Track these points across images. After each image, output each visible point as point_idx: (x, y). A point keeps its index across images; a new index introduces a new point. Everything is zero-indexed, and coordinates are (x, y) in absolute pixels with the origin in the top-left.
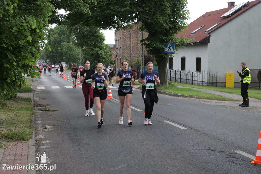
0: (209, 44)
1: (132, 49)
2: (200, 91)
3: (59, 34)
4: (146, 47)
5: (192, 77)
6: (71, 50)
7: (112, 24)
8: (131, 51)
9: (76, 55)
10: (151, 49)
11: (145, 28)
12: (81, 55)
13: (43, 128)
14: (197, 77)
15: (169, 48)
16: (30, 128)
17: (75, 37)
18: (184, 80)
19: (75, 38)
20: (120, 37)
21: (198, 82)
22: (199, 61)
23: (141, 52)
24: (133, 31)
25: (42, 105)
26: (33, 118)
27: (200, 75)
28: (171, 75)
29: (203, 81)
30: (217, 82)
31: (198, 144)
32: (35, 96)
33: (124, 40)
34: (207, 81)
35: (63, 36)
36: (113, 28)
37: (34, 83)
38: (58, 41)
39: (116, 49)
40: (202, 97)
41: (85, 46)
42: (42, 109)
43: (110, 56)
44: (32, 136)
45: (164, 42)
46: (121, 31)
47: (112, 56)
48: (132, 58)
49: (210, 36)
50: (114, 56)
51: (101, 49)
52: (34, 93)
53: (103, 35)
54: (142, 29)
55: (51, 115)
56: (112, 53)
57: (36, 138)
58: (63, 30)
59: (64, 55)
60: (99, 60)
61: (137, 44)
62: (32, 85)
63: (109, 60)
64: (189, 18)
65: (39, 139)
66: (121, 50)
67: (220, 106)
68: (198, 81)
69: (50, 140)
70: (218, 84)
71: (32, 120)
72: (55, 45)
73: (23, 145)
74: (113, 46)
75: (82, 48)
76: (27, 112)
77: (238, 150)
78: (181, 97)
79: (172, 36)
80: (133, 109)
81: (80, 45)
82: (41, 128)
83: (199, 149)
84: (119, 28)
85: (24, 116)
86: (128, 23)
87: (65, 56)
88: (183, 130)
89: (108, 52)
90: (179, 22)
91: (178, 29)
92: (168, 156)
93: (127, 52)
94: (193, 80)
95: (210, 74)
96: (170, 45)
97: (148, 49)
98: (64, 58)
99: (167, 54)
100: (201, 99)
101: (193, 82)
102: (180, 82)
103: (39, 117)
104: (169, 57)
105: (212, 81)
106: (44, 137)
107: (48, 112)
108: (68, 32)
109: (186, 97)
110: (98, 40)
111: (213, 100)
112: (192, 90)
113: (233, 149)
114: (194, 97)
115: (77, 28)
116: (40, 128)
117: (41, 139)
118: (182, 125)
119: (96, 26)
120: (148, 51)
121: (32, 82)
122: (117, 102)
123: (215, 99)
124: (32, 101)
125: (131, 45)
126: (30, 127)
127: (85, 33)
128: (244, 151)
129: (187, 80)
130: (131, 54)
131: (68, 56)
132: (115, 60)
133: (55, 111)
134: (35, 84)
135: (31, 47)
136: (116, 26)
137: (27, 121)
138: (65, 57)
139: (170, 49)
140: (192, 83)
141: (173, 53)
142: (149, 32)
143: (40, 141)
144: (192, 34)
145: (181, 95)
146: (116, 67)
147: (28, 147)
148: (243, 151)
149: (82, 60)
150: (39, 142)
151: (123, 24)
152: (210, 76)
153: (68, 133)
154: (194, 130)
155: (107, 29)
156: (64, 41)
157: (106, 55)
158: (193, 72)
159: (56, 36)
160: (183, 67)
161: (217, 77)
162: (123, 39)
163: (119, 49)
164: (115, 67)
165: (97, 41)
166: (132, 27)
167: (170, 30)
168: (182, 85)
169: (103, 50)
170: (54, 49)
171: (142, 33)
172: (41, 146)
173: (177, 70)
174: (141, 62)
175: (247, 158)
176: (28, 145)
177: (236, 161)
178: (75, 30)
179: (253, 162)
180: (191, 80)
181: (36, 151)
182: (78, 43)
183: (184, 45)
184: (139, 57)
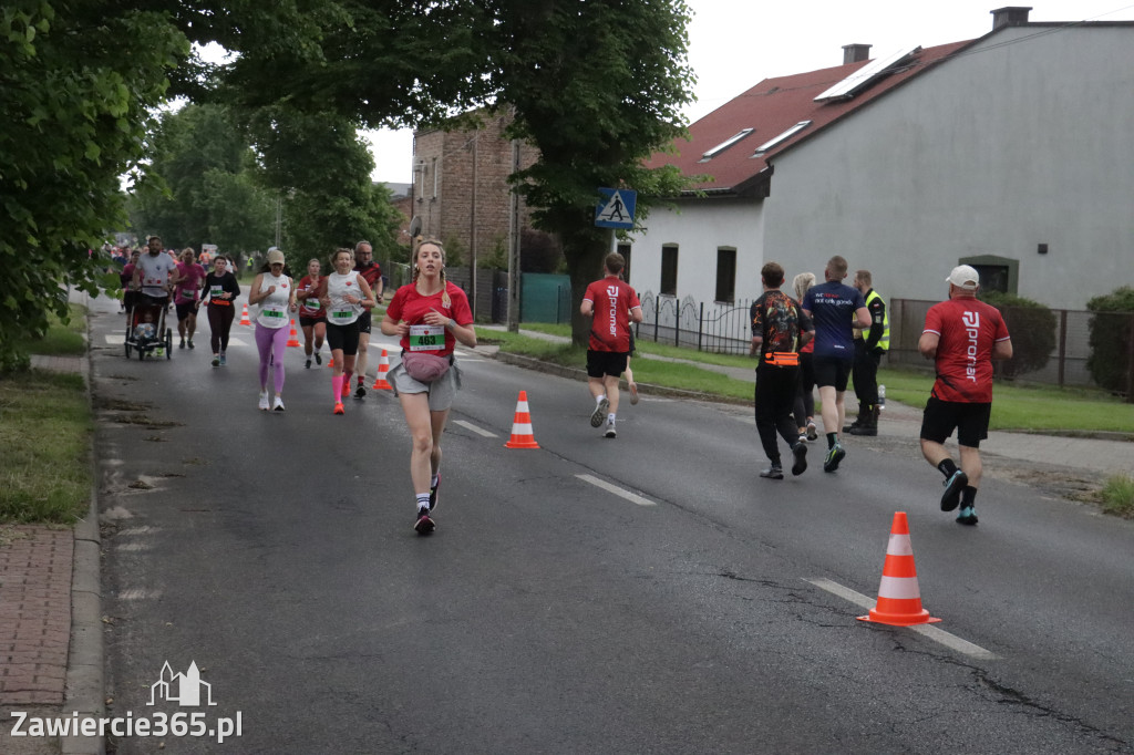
0: (766, 199)
1: (476, 206)
2: (726, 376)
3: (195, 136)
4: (529, 203)
5: (701, 320)
6: (240, 197)
7: (402, 108)
8: (473, 214)
9: (259, 220)
10: (546, 209)
11: (526, 128)
12: (278, 222)
13: (128, 483)
14: (717, 323)
15: (614, 208)
16: (81, 479)
17: (258, 152)
18: (669, 331)
19: (260, 154)
20: (434, 159)
21: (723, 343)
22: (727, 260)
23: (512, 219)
24: (484, 136)
25: (125, 403)
26: (91, 446)
27: (730, 314)
29: (738, 340)
32: (97, 369)
33: (449, 169)
35: (211, 146)
36: (403, 125)
37: (93, 320)
38: (192, 164)
39: (416, 203)
40: (728, 398)
41: (297, 186)
42: (123, 416)
43: (390, 229)
44: (88, 507)
45: (599, 185)
46: (436, 134)
47: (399, 229)
48: (476, 240)
49: (771, 171)
50: (405, 232)
51: (356, 203)
52: (95, 358)
53: (368, 148)
54: (513, 132)
55: (158, 440)
56: (399, 219)
57: (101, 516)
58: (211, 122)
59: (212, 217)
61: (500, 187)
62: (84, 327)
63: (388, 246)
64: (695, 98)
65: (114, 520)
66: (436, 209)
68: (720, 337)
69: (151, 527)
71: (86, 455)
72: (180, 178)
73: (54, 536)
74: (405, 193)
75: (284, 193)
76: (70, 424)
77: (823, 580)
78: (651, 394)
79: (628, 162)
81: (276, 180)
82: (119, 484)
83: (688, 571)
84: (427, 124)
85: (58, 437)
86: (464, 108)
87: (217, 224)
88: (642, 507)
89: (384, 214)
90: (654, 111)
91: (650, 140)
93: (458, 219)
94: (703, 331)
96: (620, 199)
97: (534, 209)
98: (214, 231)
100: (723, 406)
101: (704, 342)
102: (656, 338)
103: (112, 444)
104: (616, 242)
106: (131, 516)
107: (149, 429)
108: (230, 132)
109: (668, 394)
110: (347, 166)
112: (695, 370)
113: (806, 576)
114: (699, 396)
115: (267, 116)
116: (115, 482)
117: (119, 521)
118: (639, 492)
119: (338, 113)
120: (536, 215)
121: (85, 317)
124: (88, 386)
125: (473, 192)
126: (81, 477)
127: (300, 136)
128: (844, 584)
129: (680, 334)
130: (472, 226)
131: (230, 224)
132: (408, 243)
133: (172, 425)
134: (94, 325)
135: (98, 185)
136: (417, 117)
137: (71, 457)
138: (216, 228)
139: (619, 213)
140: (700, 345)
141: (630, 227)
142: (540, 143)
143: (116, 527)
144: (704, 157)
145: (652, 388)
147: (74, 543)
148: (840, 582)
149: (284, 239)
150: (113, 530)
151: (442, 110)
153: (220, 505)
154: (681, 507)
156: (215, 165)
157: (375, 227)
158: (702, 304)
159: (182, 142)
160: (669, 283)
162: (445, 165)
163: (428, 202)
165: (344, 169)
166: (478, 125)
167: (619, 140)
168: (659, 350)
169: (366, 204)
170: (177, 193)
171: (518, 146)
172: (119, 543)
173: (646, 294)
174: (510, 257)
175: (851, 605)
176: (75, 539)
177: (811, 612)
178: (261, 125)
179: (868, 618)
180: (694, 332)
181: (102, 560)
182: (271, 173)
183: (674, 198)
184: (505, 238)
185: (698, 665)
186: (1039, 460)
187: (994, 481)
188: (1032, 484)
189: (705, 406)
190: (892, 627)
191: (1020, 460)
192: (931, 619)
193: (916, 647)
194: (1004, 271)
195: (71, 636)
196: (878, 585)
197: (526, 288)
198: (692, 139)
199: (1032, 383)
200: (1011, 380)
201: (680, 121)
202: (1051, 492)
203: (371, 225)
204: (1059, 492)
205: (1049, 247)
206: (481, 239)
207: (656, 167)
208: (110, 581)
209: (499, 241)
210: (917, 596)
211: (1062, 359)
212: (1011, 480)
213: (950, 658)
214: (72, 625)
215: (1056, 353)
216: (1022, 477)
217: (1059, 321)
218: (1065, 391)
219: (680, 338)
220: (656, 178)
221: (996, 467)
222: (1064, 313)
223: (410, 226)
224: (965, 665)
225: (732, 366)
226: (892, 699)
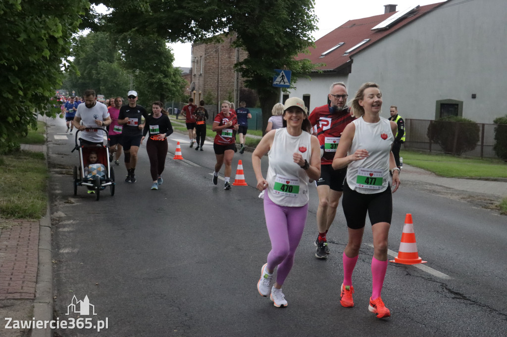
0: (350, 74)
1: (220, 78)
3: (94, 47)
4: (243, 76)
6: (114, 74)
7: (186, 33)
8: (218, 81)
9: (123, 84)
10: (251, 79)
11: (242, 42)
12: (131, 84)
13: (64, 201)
15: (281, 78)
16: (43, 199)
19: (123, 55)
20: (201, 57)
23: (235, 84)
24: (223, 46)
25: (63, 165)
26: (47, 184)
31: (314, 233)
32: (50, 150)
33: (208, 61)
35: (101, 51)
36: (187, 41)
37: (49, 129)
38: (93, 59)
39: (193, 76)
41: (139, 69)
42: (62, 171)
43: (181, 88)
44: (46, 212)
45: (275, 68)
46: (202, 45)
47: (185, 88)
48: (219, 93)
49: (352, 62)
50: (188, 89)
51: (166, 76)
52: (49, 146)
53: (172, 52)
54: (236, 44)
56: (185, 84)
57: (52, 215)
58: (101, 40)
59: (102, 82)
60: (164, 95)
61: (230, 69)
62: (45, 131)
63: (180, 95)
64: (318, 28)
65: (58, 217)
66: (202, 79)
69: (74, 220)
71: (45, 188)
72: (87, 65)
73: (31, 225)
74: (188, 72)
75: (134, 72)
76: (38, 175)
79: (287, 57)
81: (130, 66)
82: (60, 201)
84: (198, 40)
85: (33, 181)
86: (214, 33)
87: (104, 86)
89: (178, 81)
90: (299, 35)
91: (297, 47)
92: (263, 249)
93: (212, 83)
96: (284, 74)
97: (245, 79)
98: (103, 89)
103: (57, 184)
104: (282, 93)
106: (65, 216)
108: (110, 45)
110: (162, 60)
113: (367, 242)
115: (126, 38)
116: (58, 201)
117: (60, 217)
119: (158, 36)
120: (246, 82)
121: (45, 127)
122: (190, 166)
124: (46, 158)
125: (218, 71)
126: (43, 198)
127: (141, 46)
130: (218, 87)
131: (110, 86)
132: (190, 95)
134: (49, 131)
136: (193, 37)
137: (38, 189)
138: (104, 87)
139: (284, 81)
141: (288, 87)
142: (248, 49)
143: (59, 220)
147: (40, 228)
150: (57, 222)
151: (206, 34)
153: (105, 210)
154: (311, 212)
155: (178, 41)
156: (102, 59)
157: (175, 87)
159: (88, 49)
162: (206, 60)
163: (198, 76)
166: (220, 41)
167: (284, 47)
169: (170, 77)
170: (86, 72)
171: (238, 51)
172: (59, 228)
176: (40, 226)
177: (369, 258)
178: (123, 41)
179: (394, 261)
181: (52, 235)
182: (128, 63)
183: (308, 73)
184: (233, 92)
186: (472, 190)
187: (452, 200)
188: (468, 201)
190: (405, 265)
191: (463, 191)
192: (423, 262)
193: (416, 274)
194: (456, 107)
195: (38, 269)
196: (399, 247)
198: (316, 47)
199: (469, 156)
200: (459, 155)
201: (311, 39)
202: (477, 205)
203: (173, 86)
204: (480, 205)
205: (477, 96)
206: (222, 93)
207: (300, 59)
208: (56, 245)
209: (230, 93)
210: (416, 251)
211: (482, 145)
212: (459, 199)
213: (431, 279)
214: (39, 264)
215: (480, 143)
216: (464, 198)
217: (481, 128)
218: (483, 160)
220: (300, 65)
221: (452, 194)
222: (483, 125)
223: (190, 87)
224: (437, 282)
226: (405, 297)
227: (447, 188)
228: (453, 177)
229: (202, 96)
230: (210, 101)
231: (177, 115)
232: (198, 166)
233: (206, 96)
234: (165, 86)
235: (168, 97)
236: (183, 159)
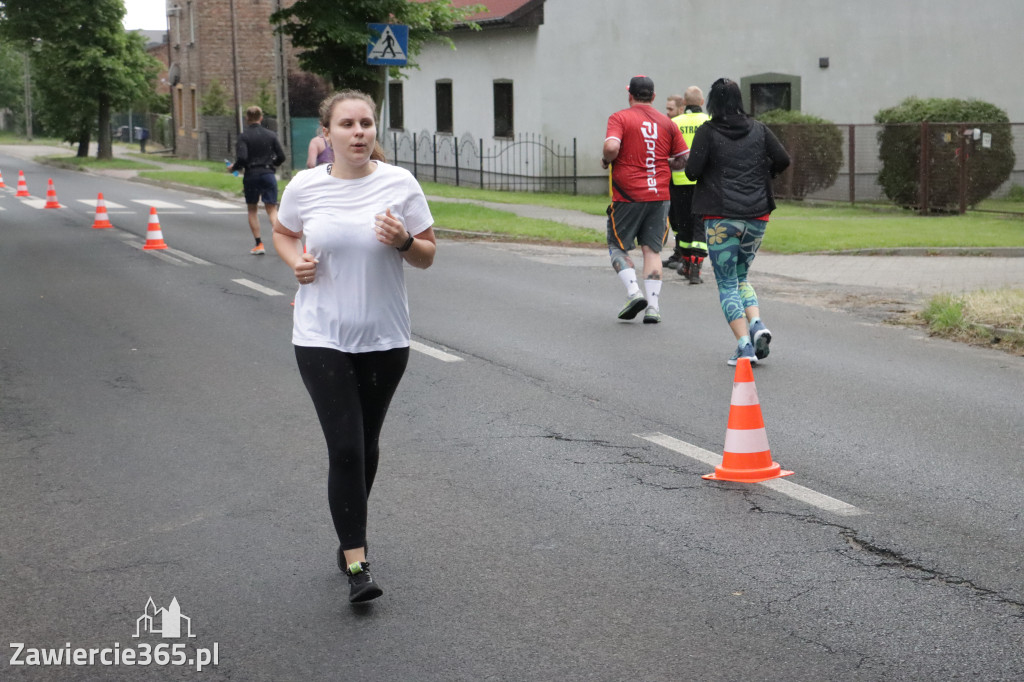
0: (541, 27)
1: (237, 50)
2: (514, 215)
4: (295, 43)
5: (481, 157)
8: (234, 58)
10: (315, 48)
12: (26, 76)
14: (498, 159)
15: (386, 44)
18: (449, 171)
20: (189, 3)
21: (505, 179)
22: (503, 94)
23: (276, 62)
27: (511, 149)
28: (398, 152)
29: (520, 176)
30: (575, 178)
31: (508, 416)
33: (205, 12)
34: (537, 174)
39: (173, 50)
40: (519, 237)
41: (43, 37)
43: (148, 79)
45: (368, 21)
47: (156, 78)
48: (239, 86)
50: (164, 81)
51: (110, 52)
56: (155, 68)
60: (107, 97)
61: (260, 28)
63: (147, 96)
66: (194, 56)
67: (590, 268)
68: (502, 174)
70: (580, 184)
74: (160, 41)
75: (30, 44)
77: (657, 435)
80: (251, 289)
81: (20, 32)
83: (510, 434)
88: (450, 363)
89: (139, 63)
92: (389, 468)
93: (218, 65)
94: (485, 169)
95: (549, 146)
96: (391, 34)
97: (301, 50)
99: (377, 68)
100: (514, 245)
101: (485, 180)
102: (435, 177)
104: (389, 79)
105: (556, 175)
109: (457, 237)
110: (97, 14)
111: (561, 248)
112: (481, 209)
113: (638, 432)
114: (488, 236)
118: (443, 347)
120: (303, 56)
122: (186, 264)
123: (570, 242)
125: (233, 35)
128: (680, 438)
129: (460, 173)
130: (235, 72)
132: (168, 93)
139: (392, 51)
140: (482, 184)
141: (403, 64)
146: (177, 122)
148: (676, 436)
152: (549, 154)
154: (491, 362)
157: (133, 77)
158: (481, 141)
160: (445, 121)
161: (575, 157)
162: (200, 10)
163: (185, 49)
164: (172, 122)
165: (93, 16)
168: (440, 190)
169: (120, 53)
173: (422, 133)
174: (278, 104)
175: (693, 462)
177: (651, 474)
179: (714, 476)
180: (476, 171)
183: (446, 31)
184: (270, 82)
185: (539, 547)
186: (848, 283)
187: (809, 309)
188: (848, 309)
189: (497, 247)
190: (742, 484)
191: (829, 284)
192: (783, 473)
193: (773, 507)
194: (787, 89)
196: (724, 439)
197: (295, 133)
199: (822, 202)
200: (801, 200)
202: (869, 317)
203: (127, 75)
204: (877, 316)
205: (831, 62)
206: (245, 86)
209: (263, 86)
210: (765, 447)
211: (852, 174)
212: (825, 306)
213: (813, 517)
215: (845, 169)
216: (837, 302)
217: (846, 137)
218: (857, 208)
219: (461, 177)
220: (427, 11)
221: (807, 294)
222: (852, 128)
223: (169, 74)
224: (830, 524)
225: (518, 203)
226: (760, 572)
227: (791, 279)
228: (797, 252)
229: (198, 96)
230: (217, 106)
231: (143, 142)
232: (206, 263)
233: (208, 94)
234: (108, 76)
235: (118, 100)
236: (168, 249)
